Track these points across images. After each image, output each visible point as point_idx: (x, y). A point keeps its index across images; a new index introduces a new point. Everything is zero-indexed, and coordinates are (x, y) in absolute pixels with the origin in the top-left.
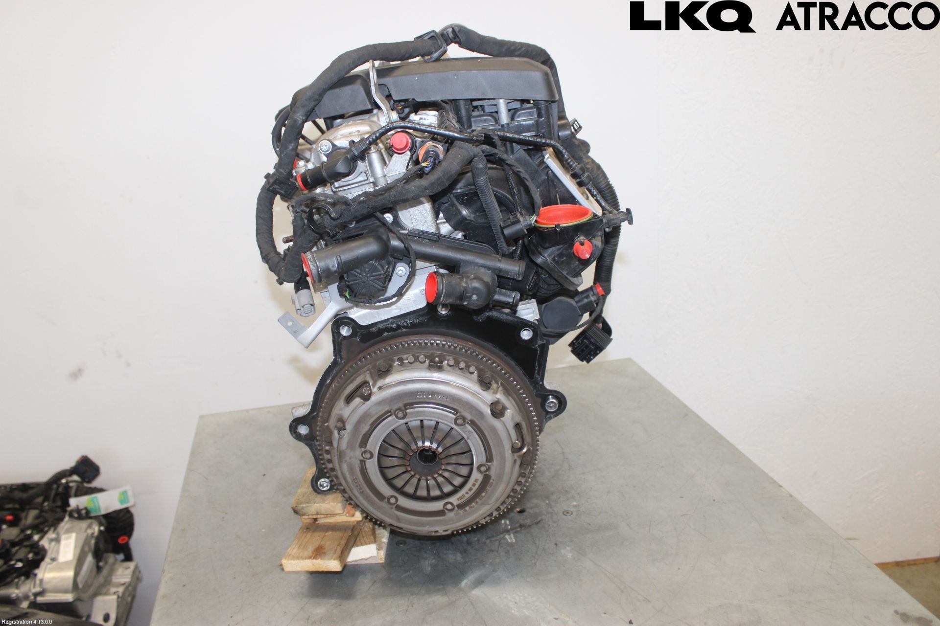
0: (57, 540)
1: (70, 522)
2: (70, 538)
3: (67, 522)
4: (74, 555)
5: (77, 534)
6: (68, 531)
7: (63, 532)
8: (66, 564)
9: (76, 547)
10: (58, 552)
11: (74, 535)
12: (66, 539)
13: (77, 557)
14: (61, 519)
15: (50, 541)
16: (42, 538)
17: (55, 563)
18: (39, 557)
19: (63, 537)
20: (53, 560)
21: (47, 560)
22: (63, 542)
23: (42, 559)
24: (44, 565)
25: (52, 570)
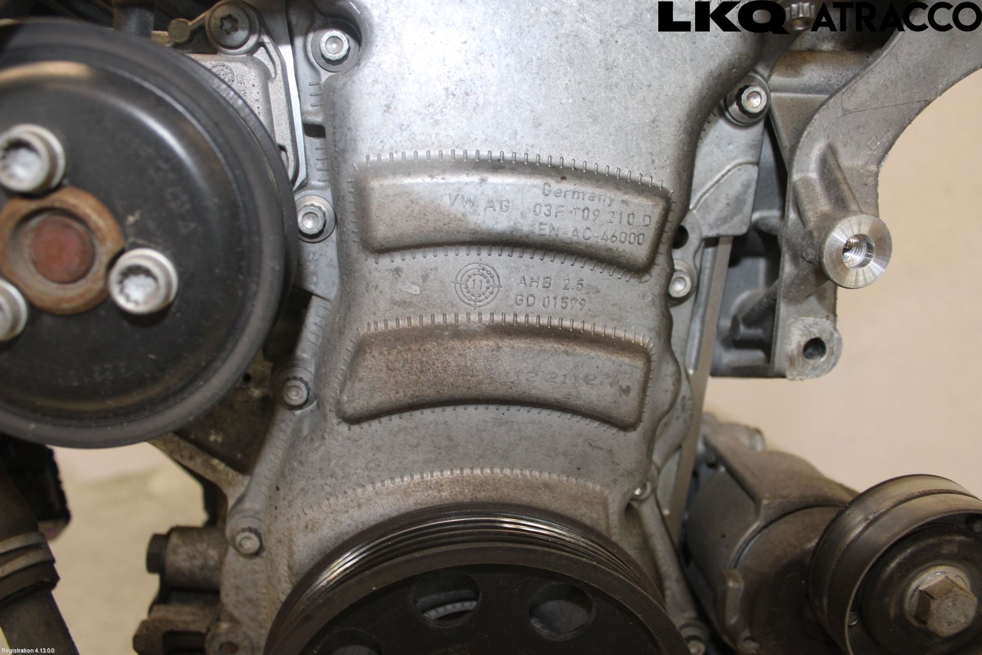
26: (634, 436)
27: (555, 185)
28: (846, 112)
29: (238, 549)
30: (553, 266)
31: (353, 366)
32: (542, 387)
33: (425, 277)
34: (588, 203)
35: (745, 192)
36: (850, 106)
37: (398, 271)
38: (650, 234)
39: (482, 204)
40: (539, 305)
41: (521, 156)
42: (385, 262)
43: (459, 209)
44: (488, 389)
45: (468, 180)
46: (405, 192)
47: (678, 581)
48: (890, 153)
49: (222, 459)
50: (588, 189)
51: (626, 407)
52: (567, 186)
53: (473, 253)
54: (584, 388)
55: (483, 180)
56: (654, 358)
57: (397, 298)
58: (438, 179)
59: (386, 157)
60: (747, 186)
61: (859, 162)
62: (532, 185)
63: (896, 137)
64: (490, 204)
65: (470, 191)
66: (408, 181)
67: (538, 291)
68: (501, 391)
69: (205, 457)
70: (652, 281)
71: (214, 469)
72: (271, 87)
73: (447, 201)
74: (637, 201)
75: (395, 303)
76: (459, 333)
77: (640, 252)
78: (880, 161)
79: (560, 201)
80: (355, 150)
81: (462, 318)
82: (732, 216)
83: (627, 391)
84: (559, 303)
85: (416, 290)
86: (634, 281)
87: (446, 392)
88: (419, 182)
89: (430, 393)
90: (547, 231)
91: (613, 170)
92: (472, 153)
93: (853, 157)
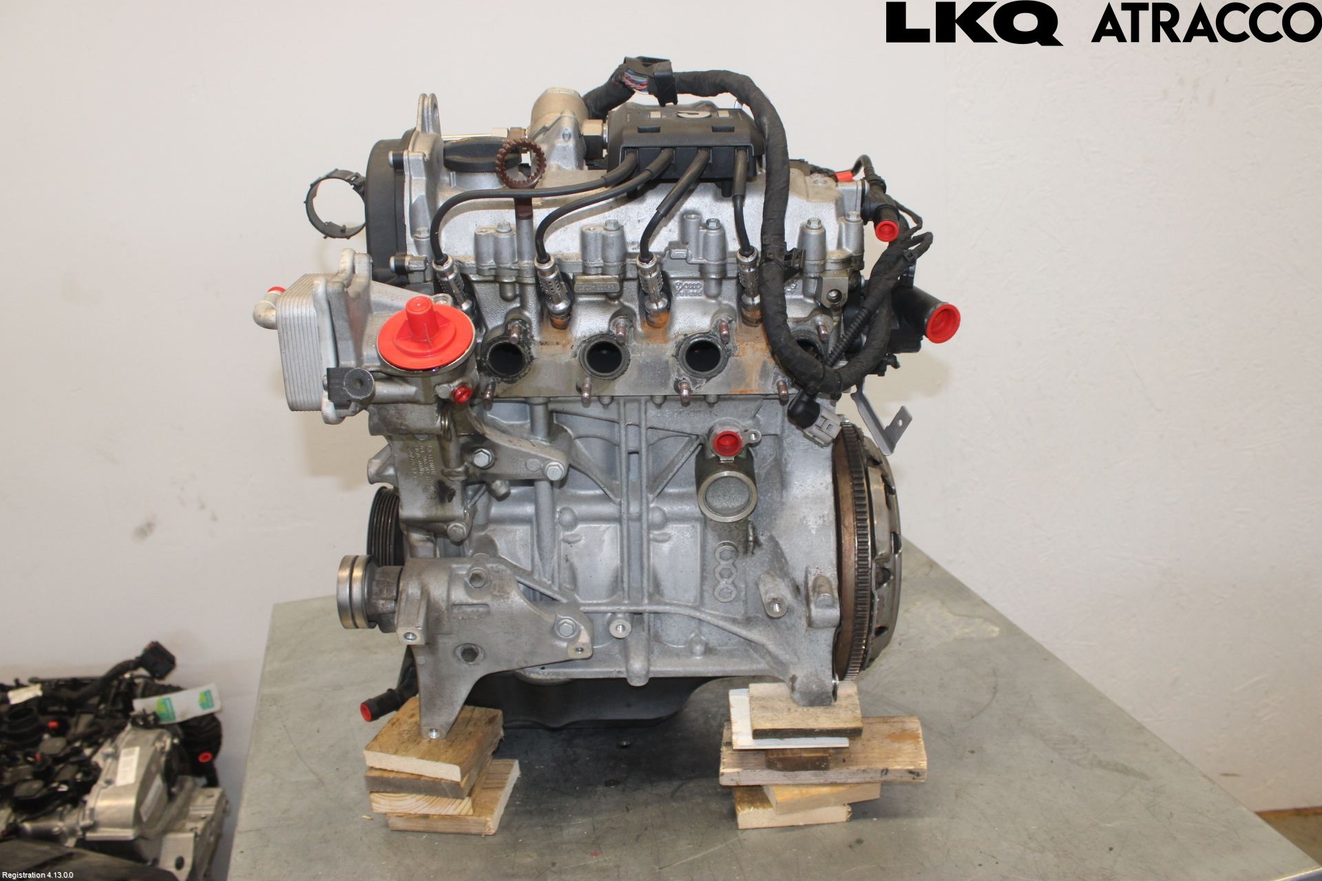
0: (115, 756)
1: (133, 732)
2: (131, 753)
3: (129, 732)
4: (137, 777)
5: (141, 748)
6: (130, 744)
7: (124, 744)
8: (126, 788)
9: (139, 765)
10: (115, 773)
11: (137, 749)
12: (127, 755)
13: (140, 780)
14: (121, 728)
15: (107, 756)
16: (94, 753)
17: (111, 787)
18: (90, 778)
19: (123, 752)
20: (109, 782)
21: (101, 782)
22: (123, 759)
23: (95, 781)
24: (95, 789)
25: (106, 796)
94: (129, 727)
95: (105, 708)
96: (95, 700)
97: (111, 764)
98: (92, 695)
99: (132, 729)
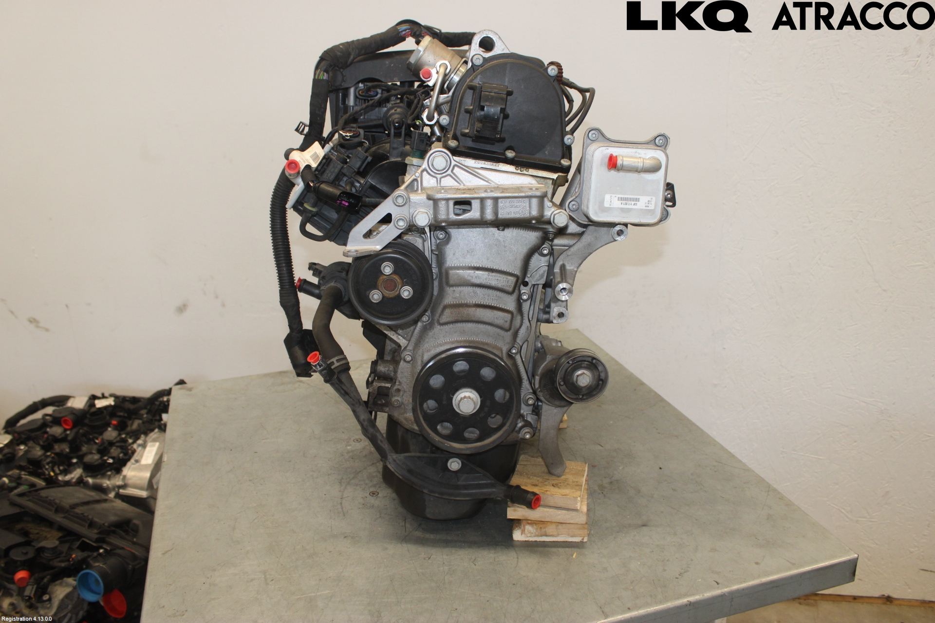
0: (144, 446)
1: (159, 433)
2: (154, 446)
3: (155, 433)
4: (153, 461)
5: (160, 444)
6: (154, 440)
7: (151, 440)
8: (146, 466)
9: (156, 454)
10: (142, 456)
11: (157, 444)
12: (151, 446)
13: (155, 462)
14: (152, 430)
15: (139, 445)
16: (134, 442)
17: (138, 464)
18: (127, 457)
19: (149, 444)
20: (137, 461)
21: (132, 461)
22: (148, 449)
23: (129, 460)
24: (129, 464)
25: (134, 469)
26: (510, 333)
27: (491, 274)
28: (568, 256)
29: (405, 361)
30: (490, 292)
31: (442, 312)
32: (486, 319)
33: (460, 293)
34: (498, 278)
35: (544, 273)
36: (569, 254)
37: (454, 291)
38: (513, 285)
39: (474, 277)
40: (486, 300)
41: (484, 266)
42: (451, 288)
43: (469, 278)
44: (474, 319)
45: (472, 272)
46: (457, 274)
47: (527, 380)
48: (582, 265)
49: (401, 336)
50: (498, 275)
51: (507, 325)
52: (494, 274)
53: (472, 288)
54: (496, 320)
55: (475, 272)
56: (515, 314)
57: (454, 297)
58: (464, 272)
59: (453, 265)
60: (544, 272)
61: (572, 268)
62: (485, 273)
63: (582, 262)
64: (476, 277)
65: (472, 274)
66: (458, 271)
67: (487, 297)
68: (476, 319)
69: (397, 335)
70: (515, 295)
71: (399, 339)
72: (426, 243)
73: (466, 276)
74: (510, 278)
75: (454, 298)
76: (467, 306)
77: (511, 289)
78: (578, 268)
79: (492, 277)
80: (446, 263)
81: (468, 302)
82: (540, 279)
83: (507, 322)
84: (491, 300)
85: (458, 295)
86: (510, 296)
87: (464, 319)
88: (461, 272)
89: (460, 319)
90: (488, 284)
91: (505, 270)
92: (473, 265)
93: (570, 266)
94: (156, 430)
95: (146, 417)
96: (144, 412)
97: (141, 450)
98: (142, 409)
99: (158, 432)
